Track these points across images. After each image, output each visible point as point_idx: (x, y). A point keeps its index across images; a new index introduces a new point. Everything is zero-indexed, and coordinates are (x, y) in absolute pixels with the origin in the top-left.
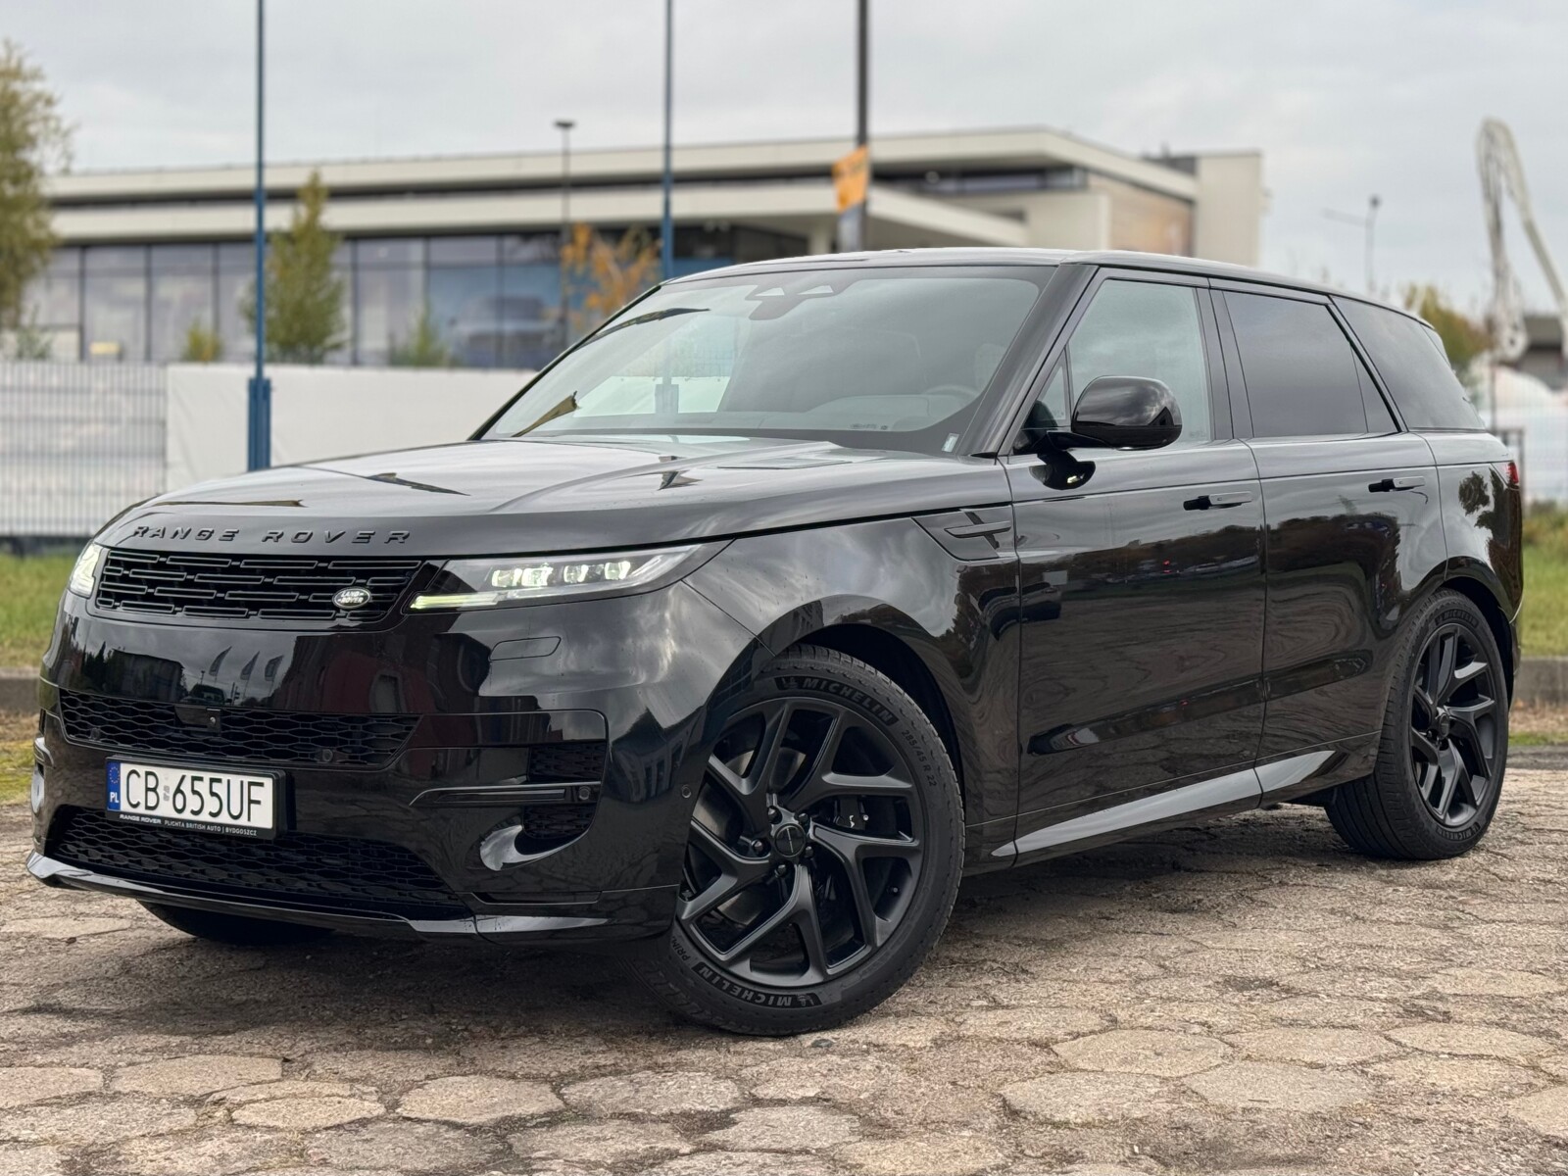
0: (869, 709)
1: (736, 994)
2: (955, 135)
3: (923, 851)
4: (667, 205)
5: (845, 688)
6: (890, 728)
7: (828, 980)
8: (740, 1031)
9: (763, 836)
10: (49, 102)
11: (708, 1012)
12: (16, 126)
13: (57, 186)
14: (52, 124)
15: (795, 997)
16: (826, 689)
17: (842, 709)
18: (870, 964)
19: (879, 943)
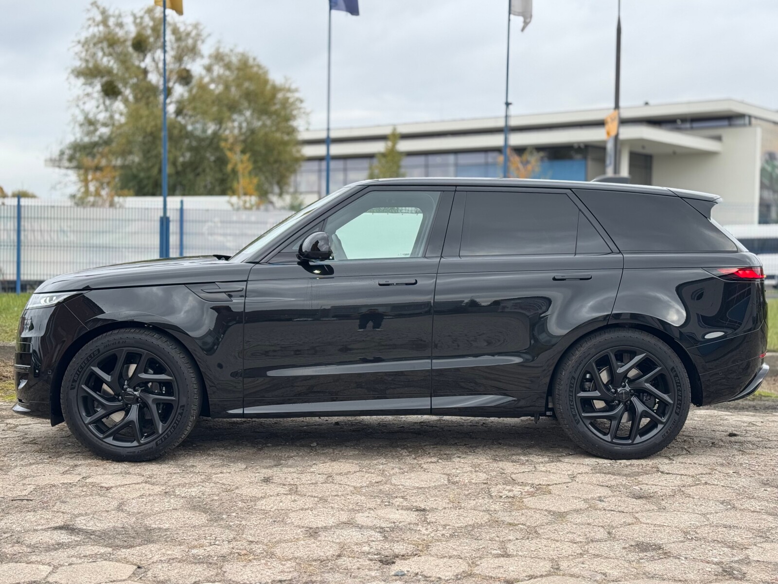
2: (689, 103)
4: (506, 140)
10: (301, 101)
12: (288, 111)
13: (304, 135)
14: (302, 110)
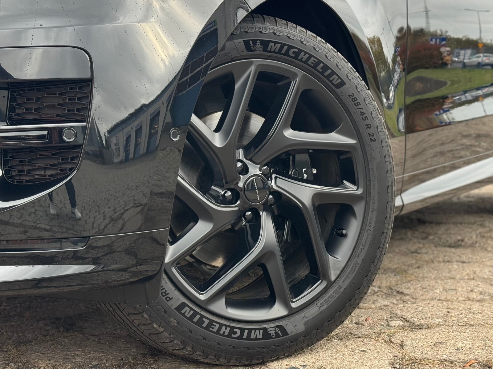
0: (322, 73)
1: (215, 330)
3: (365, 197)
5: (303, 53)
6: (338, 90)
7: (292, 312)
8: (217, 363)
9: (232, 187)
11: (189, 349)
15: (265, 330)
16: (287, 54)
17: (300, 73)
18: (326, 297)
19: (333, 278)
